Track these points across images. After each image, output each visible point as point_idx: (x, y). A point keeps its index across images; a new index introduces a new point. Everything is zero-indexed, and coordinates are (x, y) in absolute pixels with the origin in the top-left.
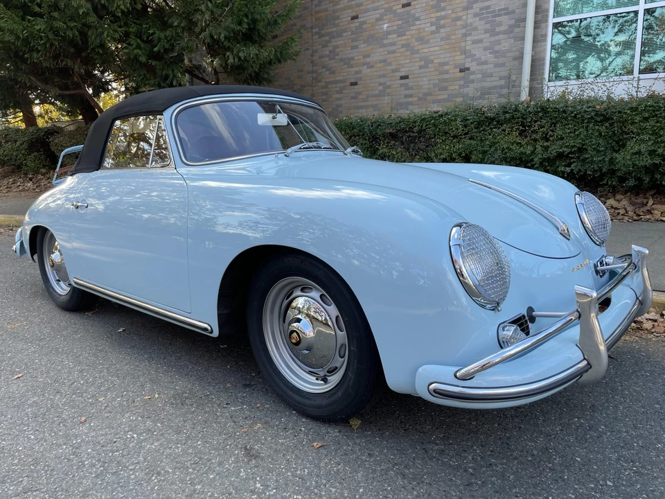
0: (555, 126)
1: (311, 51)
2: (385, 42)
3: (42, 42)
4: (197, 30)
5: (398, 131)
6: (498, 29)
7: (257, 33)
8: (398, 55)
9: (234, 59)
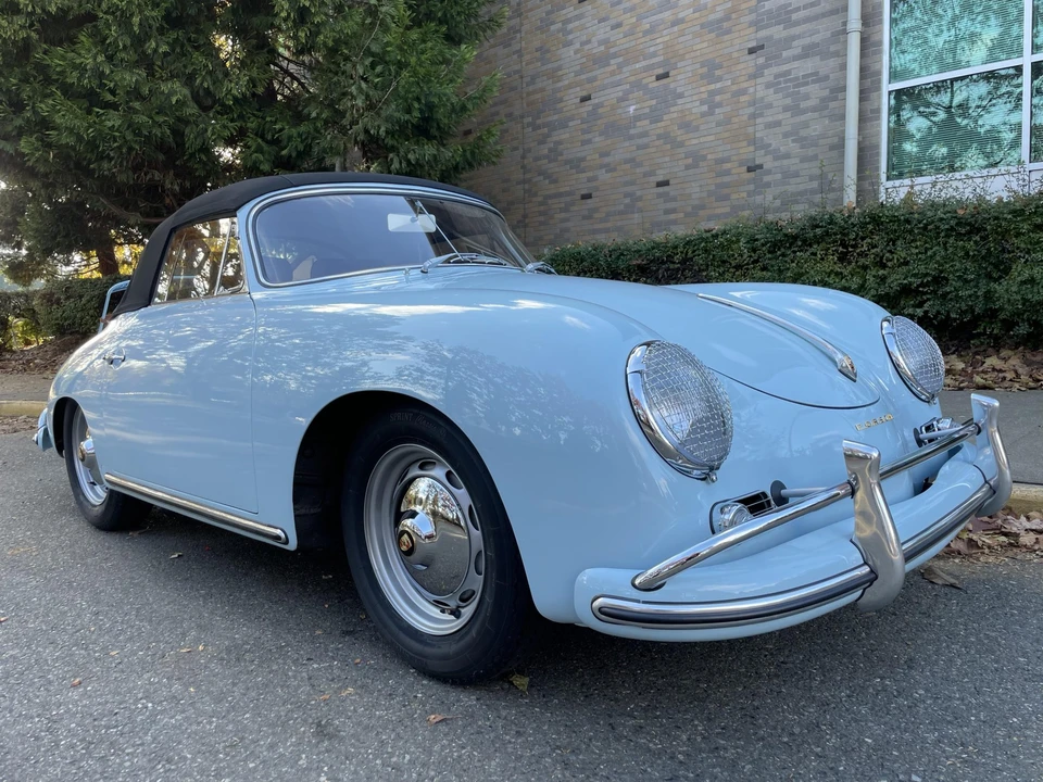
0: (894, 245)
1: (521, 151)
2: (632, 132)
3: (116, 145)
4: (345, 122)
5: (651, 261)
6: (803, 105)
7: (435, 125)
8: (653, 150)
9: (401, 163)
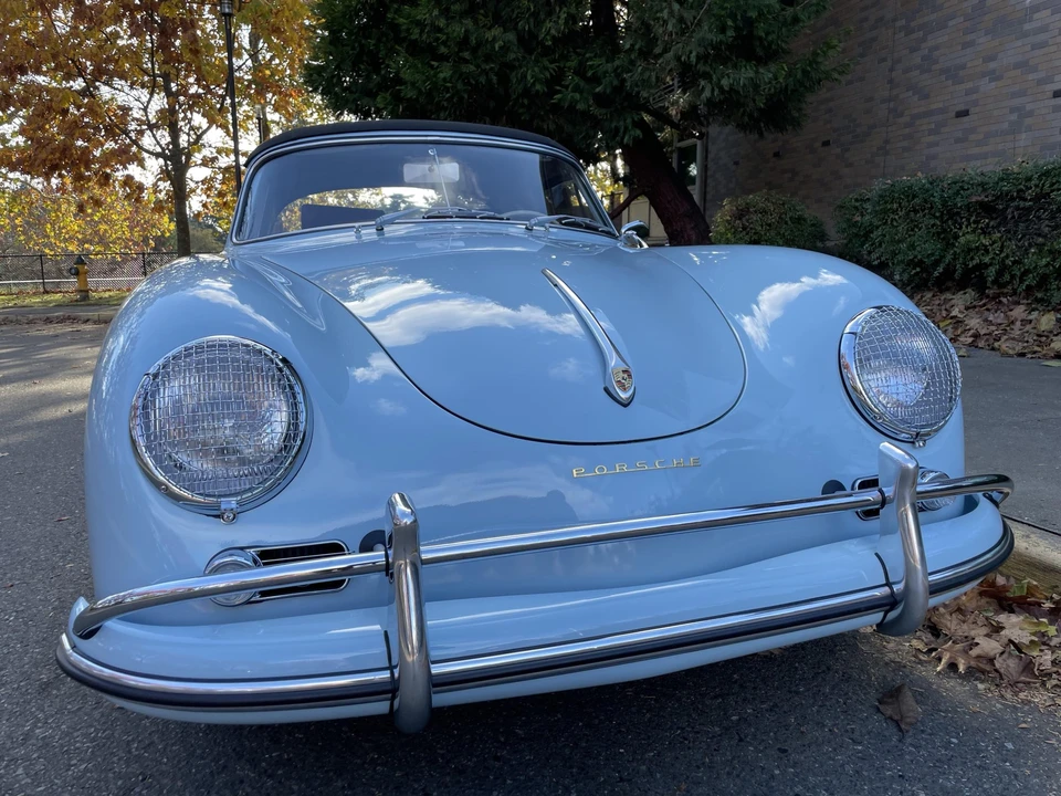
1: (890, 62)
4: (657, 50)
5: (998, 198)
7: (758, 43)
9: (713, 90)
